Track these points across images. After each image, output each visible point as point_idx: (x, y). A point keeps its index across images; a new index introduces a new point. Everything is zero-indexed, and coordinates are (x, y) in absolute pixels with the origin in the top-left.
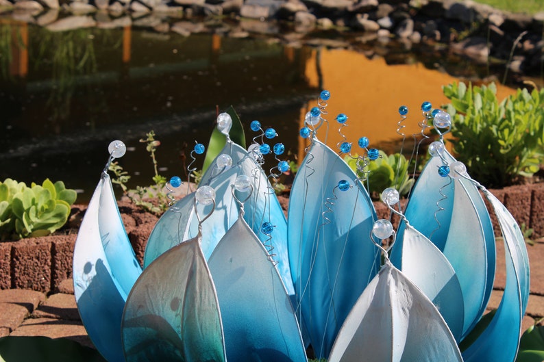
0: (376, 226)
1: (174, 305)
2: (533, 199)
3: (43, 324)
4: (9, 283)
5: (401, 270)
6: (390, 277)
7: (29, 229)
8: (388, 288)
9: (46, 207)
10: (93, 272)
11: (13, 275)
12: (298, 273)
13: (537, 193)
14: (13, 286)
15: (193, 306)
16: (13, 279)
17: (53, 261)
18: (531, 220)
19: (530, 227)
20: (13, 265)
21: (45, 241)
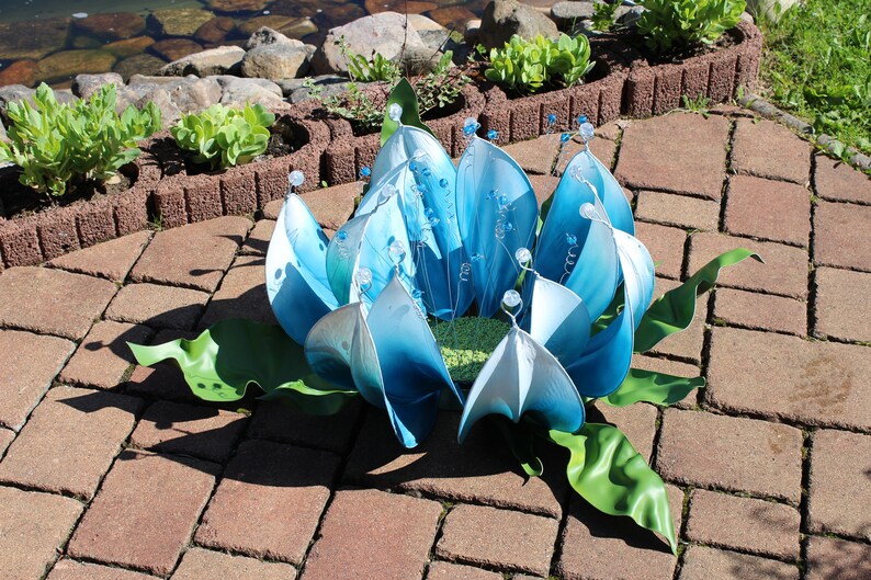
0: (506, 296)
1: (345, 345)
2: (711, 70)
3: (250, 264)
4: (221, 209)
5: (529, 333)
6: (517, 337)
7: (233, 162)
8: (515, 346)
9: (247, 141)
10: (284, 276)
11: (223, 202)
12: (465, 235)
13: (716, 65)
14: (225, 213)
15: (359, 353)
16: (224, 205)
17: (257, 187)
18: (709, 89)
19: (708, 96)
20: (222, 195)
21: (249, 169)
